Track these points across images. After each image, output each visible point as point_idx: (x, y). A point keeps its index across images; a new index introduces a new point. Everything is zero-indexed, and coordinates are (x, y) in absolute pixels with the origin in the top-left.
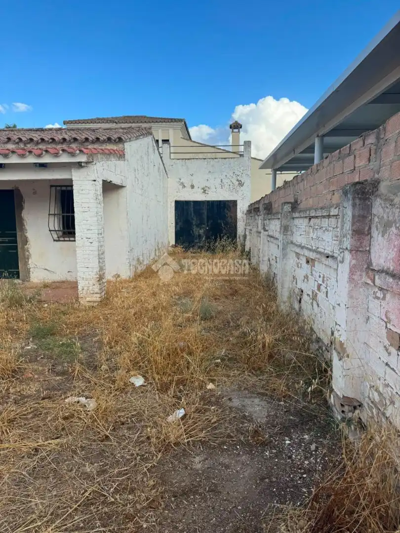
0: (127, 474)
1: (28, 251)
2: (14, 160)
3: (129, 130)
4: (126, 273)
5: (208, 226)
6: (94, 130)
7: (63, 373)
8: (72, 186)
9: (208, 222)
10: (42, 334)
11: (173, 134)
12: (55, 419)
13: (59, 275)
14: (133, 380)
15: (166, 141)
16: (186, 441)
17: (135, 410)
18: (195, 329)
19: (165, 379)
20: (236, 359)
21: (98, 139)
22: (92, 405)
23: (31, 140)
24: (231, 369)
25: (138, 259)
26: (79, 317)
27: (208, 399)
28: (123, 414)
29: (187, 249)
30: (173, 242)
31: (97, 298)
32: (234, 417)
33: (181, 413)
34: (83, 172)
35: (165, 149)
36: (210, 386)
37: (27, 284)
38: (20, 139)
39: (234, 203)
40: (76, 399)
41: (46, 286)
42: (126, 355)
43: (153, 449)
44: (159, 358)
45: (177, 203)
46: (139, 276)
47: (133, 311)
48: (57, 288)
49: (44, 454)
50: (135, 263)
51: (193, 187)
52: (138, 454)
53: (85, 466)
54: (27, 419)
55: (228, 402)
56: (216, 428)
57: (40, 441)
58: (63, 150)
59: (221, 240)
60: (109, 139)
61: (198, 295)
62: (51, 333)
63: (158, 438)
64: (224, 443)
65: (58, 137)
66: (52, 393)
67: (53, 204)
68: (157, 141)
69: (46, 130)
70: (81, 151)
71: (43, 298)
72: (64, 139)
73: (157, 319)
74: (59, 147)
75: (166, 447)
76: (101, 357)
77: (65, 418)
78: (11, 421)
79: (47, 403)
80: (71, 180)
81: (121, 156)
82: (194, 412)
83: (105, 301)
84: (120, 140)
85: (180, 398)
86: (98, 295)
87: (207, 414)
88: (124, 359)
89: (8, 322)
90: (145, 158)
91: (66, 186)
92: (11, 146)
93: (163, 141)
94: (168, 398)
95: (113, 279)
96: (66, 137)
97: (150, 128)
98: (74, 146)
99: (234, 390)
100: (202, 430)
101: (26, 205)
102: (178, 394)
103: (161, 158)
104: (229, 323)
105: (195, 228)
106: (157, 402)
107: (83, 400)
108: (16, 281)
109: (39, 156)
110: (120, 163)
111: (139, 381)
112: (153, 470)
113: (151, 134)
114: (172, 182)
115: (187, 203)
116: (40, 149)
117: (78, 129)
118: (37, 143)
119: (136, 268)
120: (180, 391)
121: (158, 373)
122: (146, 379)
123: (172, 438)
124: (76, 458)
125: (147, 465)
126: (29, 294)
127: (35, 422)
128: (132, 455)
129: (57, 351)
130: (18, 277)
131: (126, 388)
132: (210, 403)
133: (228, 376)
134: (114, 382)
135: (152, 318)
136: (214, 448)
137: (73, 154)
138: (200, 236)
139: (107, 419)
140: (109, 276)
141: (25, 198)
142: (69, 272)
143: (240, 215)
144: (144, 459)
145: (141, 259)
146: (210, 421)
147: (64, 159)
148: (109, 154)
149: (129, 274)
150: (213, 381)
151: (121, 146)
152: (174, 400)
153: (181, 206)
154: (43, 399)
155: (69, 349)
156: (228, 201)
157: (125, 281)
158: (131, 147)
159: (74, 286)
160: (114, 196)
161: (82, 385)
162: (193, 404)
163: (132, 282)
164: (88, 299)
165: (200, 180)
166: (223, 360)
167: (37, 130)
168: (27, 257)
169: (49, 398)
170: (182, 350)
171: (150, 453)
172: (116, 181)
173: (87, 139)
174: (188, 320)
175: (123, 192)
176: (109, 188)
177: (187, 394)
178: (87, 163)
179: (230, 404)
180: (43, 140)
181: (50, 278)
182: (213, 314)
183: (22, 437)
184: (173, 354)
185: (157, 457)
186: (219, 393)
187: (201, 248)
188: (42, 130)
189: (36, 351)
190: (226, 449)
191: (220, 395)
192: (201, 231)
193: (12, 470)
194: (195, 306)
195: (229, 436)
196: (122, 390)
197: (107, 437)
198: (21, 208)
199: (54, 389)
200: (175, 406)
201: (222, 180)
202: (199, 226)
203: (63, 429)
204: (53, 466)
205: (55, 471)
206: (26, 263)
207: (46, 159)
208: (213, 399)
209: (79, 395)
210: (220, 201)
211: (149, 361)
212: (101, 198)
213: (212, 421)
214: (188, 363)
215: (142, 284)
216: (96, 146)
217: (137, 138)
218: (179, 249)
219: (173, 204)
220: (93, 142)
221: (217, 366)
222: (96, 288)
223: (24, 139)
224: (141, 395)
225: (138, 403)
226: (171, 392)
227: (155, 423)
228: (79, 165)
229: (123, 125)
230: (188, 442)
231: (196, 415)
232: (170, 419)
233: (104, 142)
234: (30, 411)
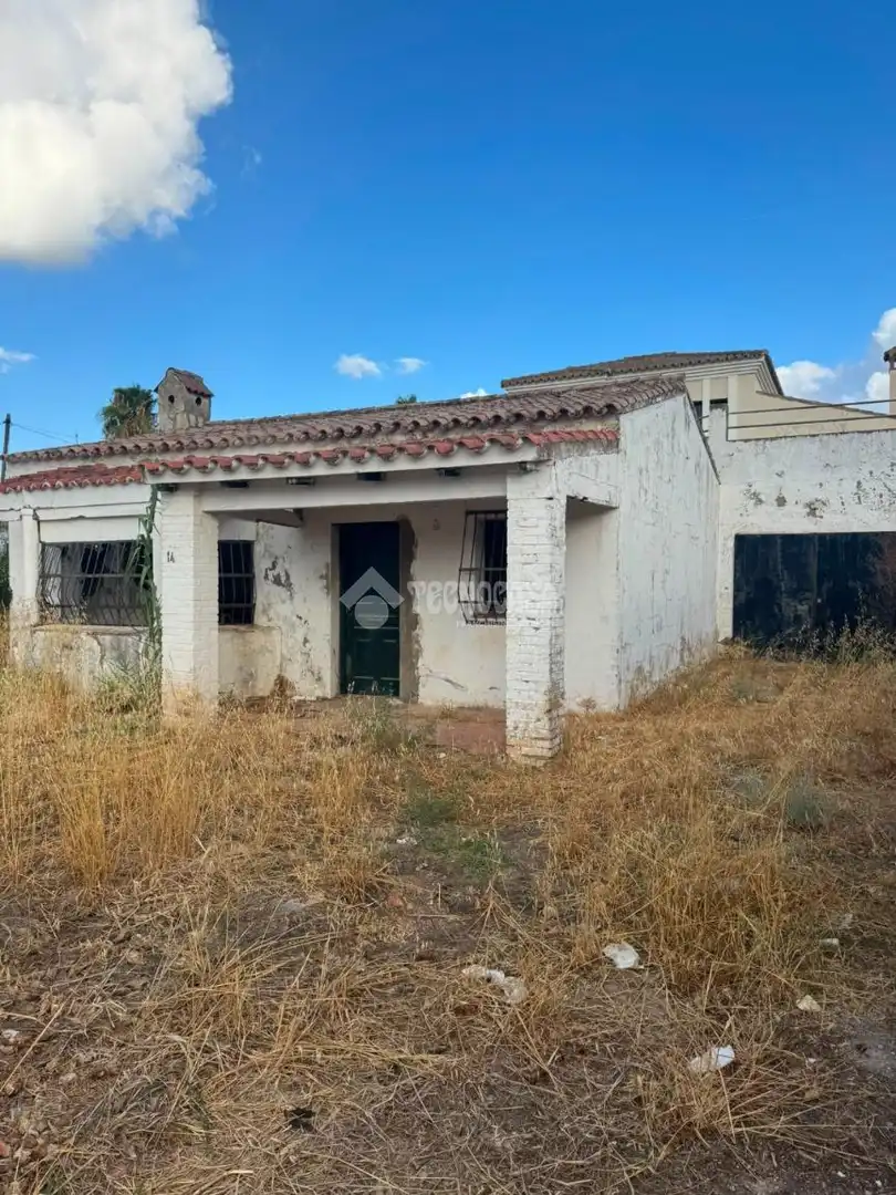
0: (583, 1176)
1: (418, 642)
2: (401, 464)
3: (630, 389)
4: (609, 699)
5: (819, 595)
6: (558, 395)
7: (465, 908)
8: (505, 511)
9: (820, 583)
10: (434, 815)
11: (738, 386)
12: (438, 1008)
13: (473, 694)
14: (610, 951)
15: (719, 403)
16: (733, 1130)
17: (613, 1025)
18: (775, 849)
19: (691, 964)
20: (883, 944)
21: (564, 412)
22: (516, 992)
23: (436, 423)
24: (867, 967)
25: (640, 670)
26: (503, 787)
27: (796, 1037)
28: (582, 1028)
29: (760, 647)
30: (727, 630)
31: (543, 749)
32: (870, 1098)
33: (725, 1055)
34: (528, 482)
35: (713, 420)
36: (807, 1003)
37: (411, 708)
38: (416, 424)
40: (485, 972)
41: (446, 714)
42: (599, 888)
43: (647, 1130)
44: (675, 913)
45: (742, 542)
46: (640, 708)
47: (619, 787)
48: (467, 720)
49: (410, 1081)
50: (630, 676)
51: (781, 501)
52: (611, 1135)
53: (490, 1131)
54: (384, 996)
55: (856, 1054)
56: (813, 1116)
57: (406, 1050)
58: (493, 441)
59: (853, 632)
60: (587, 410)
61: (785, 765)
62: (447, 815)
63: (660, 1106)
64: (835, 1161)
65: (487, 414)
66: (440, 949)
67: (469, 546)
68: (698, 405)
69: (466, 402)
70: (526, 439)
71: (438, 738)
72: (497, 418)
73: (677, 815)
74: (486, 434)
75: (682, 1133)
76: (544, 882)
77: (459, 1011)
78: (354, 994)
79: (427, 970)
80: (504, 500)
81: (611, 443)
82: (758, 1062)
83: (560, 760)
84: (611, 410)
85: (723, 1018)
86: (547, 744)
87: (795, 1073)
88: (595, 899)
89: (370, 784)
90: (666, 443)
91: (496, 512)
92: (399, 439)
93: (712, 402)
94: (695, 1011)
95: (581, 711)
96: (502, 413)
97: (681, 379)
98: (515, 430)
99: (873, 1027)
100: (777, 1112)
101: (419, 551)
102: (720, 1006)
103: (705, 440)
104: (868, 845)
105: (784, 600)
106: (666, 1016)
107: (499, 976)
108: (394, 701)
109: (447, 454)
110: (612, 457)
111: (626, 958)
112: (646, 1183)
113: (683, 390)
114: (730, 494)
115: (766, 540)
116: (449, 441)
117: (527, 395)
118: (447, 429)
119: (633, 690)
120: (725, 1002)
121: (672, 946)
122: (642, 954)
123: (698, 1115)
124: (475, 1110)
125: (631, 1166)
126: (413, 727)
127: (400, 1006)
128: (598, 1133)
129: (454, 857)
130: (396, 694)
131: (593, 967)
132: (802, 1045)
133: (860, 986)
134: (568, 948)
135: (664, 808)
136: (810, 1167)
137: (509, 448)
138: (798, 619)
139: (546, 1031)
140: (572, 704)
141: (419, 539)
142: (491, 688)
144: (631, 1154)
145: (647, 668)
146: (803, 1093)
147: (495, 458)
148: (583, 442)
149: (616, 700)
150: (815, 992)
151: (611, 422)
152: (709, 1021)
153: (750, 550)
154: (420, 958)
155: (479, 856)
156: (876, 534)
157: (608, 717)
158: (635, 425)
159: (498, 717)
160: (588, 531)
161: (502, 943)
162: (758, 1040)
163: (623, 720)
164: (525, 750)
165: (801, 487)
166: (845, 941)
167: (450, 404)
168: (414, 653)
169: (432, 959)
170: (734, 900)
171: (640, 1138)
172: (596, 495)
173: (541, 414)
174: (755, 826)
175: (611, 521)
176: (581, 512)
177: (742, 1012)
178: (537, 463)
179: (862, 1062)
180: (456, 421)
181: (455, 699)
182: (825, 820)
183: (372, 1034)
184: (711, 905)
185: (657, 1154)
186: (832, 1025)
187: (801, 647)
188: (458, 403)
189: (414, 850)
190: (843, 1180)
191: (832, 1032)
192: (803, 608)
193: (347, 1102)
194: (777, 793)
195: (852, 1147)
196: (585, 971)
197: (544, 1074)
198: (411, 557)
199: (442, 940)
200: (712, 1036)
201: (859, 483)
202: (794, 594)
203: (453, 1035)
204: (427, 1113)
205: (429, 1126)
206: (413, 667)
207: (460, 460)
208: (813, 1038)
209: (491, 965)
210: (855, 535)
211: (650, 911)
212: (562, 534)
213: (808, 1096)
214: (750, 934)
215: (645, 727)
216: (558, 427)
217: (650, 401)
218: (740, 650)
219: (731, 544)
220: (554, 419)
221: (829, 955)
222: (544, 728)
223: (423, 423)
224: (629, 991)
225: (622, 1010)
226: (702, 998)
227: (658, 1066)
228: (522, 469)
229: (620, 378)
230: (739, 1136)
231: (765, 1071)
232: (697, 1064)
233: (577, 417)
234: (391, 980)
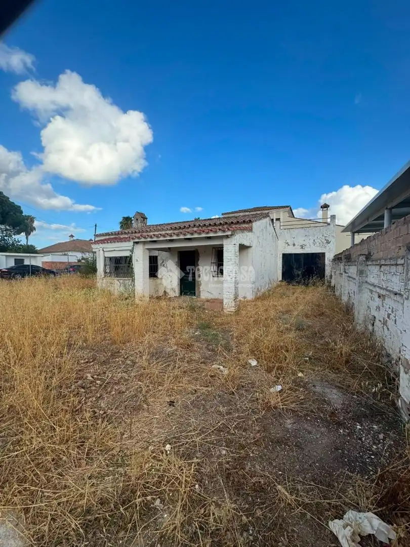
0: (243, 419)
1: (200, 282)
2: (196, 236)
3: (255, 216)
4: (250, 296)
5: (304, 269)
6: (236, 217)
7: (213, 350)
8: (223, 248)
9: (304, 266)
10: (205, 327)
11: (283, 215)
12: (206, 376)
13: (215, 295)
14: (250, 361)
15: (278, 219)
16: (281, 407)
17: (251, 380)
18: (292, 335)
19: (271, 365)
20: (320, 359)
21: (238, 222)
22: (226, 372)
23: (205, 225)
24: (315, 366)
25: (258, 289)
26: (222, 320)
27: (298, 383)
28: (243, 381)
29: (289, 283)
30: (280, 278)
31: (233, 309)
32: (317, 399)
33: (279, 388)
34: (229, 240)
35: (277, 224)
36: (300, 374)
37: (198, 299)
38: (200, 225)
39: (323, 254)
40: (218, 367)
41: (208, 301)
42: (247, 345)
43: (259, 407)
44: (266, 351)
45: (284, 255)
46: (258, 299)
47: (252, 319)
48: (214, 302)
49: (199, 394)
50: (256, 290)
51: (294, 245)
52: (250, 408)
53: (219, 407)
54: (192, 373)
55: (313, 387)
56: (302, 404)
57: (198, 386)
58: (219, 229)
59: (312, 278)
60: (244, 221)
61: (295, 313)
62: (208, 327)
63: (263, 400)
64: (307, 415)
65: (218, 222)
66: (206, 360)
67: (213, 257)
68: (272, 220)
69: (213, 219)
70: (228, 229)
71: (205, 307)
72: (221, 223)
73: (267, 326)
74: (217, 228)
75: (268, 407)
76: (233, 344)
77: (211, 376)
78: (185, 372)
79: (203, 366)
80: (222, 245)
81: (251, 230)
82: (288, 390)
83: (237, 312)
84: (250, 221)
85: (279, 378)
86: (234, 308)
87: (298, 392)
88: (246, 348)
89: (187, 319)
90: (265, 230)
91: (221, 248)
92: (195, 229)
93: (276, 219)
94: (272, 377)
95: (242, 299)
96: (222, 222)
97: (268, 213)
98: (225, 226)
99: (317, 381)
100: (292, 403)
101: (200, 258)
102: (278, 375)
103: (274, 229)
104: (316, 334)
105: (295, 270)
106: (264, 378)
107: (221, 367)
108: (194, 297)
109: (208, 233)
110: (250, 233)
111: (254, 363)
112: (259, 420)
113: (269, 216)
114: (281, 243)
115: (291, 255)
116: (209, 229)
117: (228, 217)
118: (208, 226)
119: (257, 294)
120: (279, 374)
121: (266, 360)
122: (258, 362)
123: (273, 402)
124: (215, 402)
125: (255, 416)
126: (199, 304)
127: (195, 375)
128: (247, 407)
129: (210, 337)
130: (195, 295)
131: (246, 366)
132: (299, 385)
133: (314, 370)
134: (239, 360)
135: (264, 326)
136: (301, 416)
137: (224, 231)
138: (298, 275)
139: (234, 382)
140: (240, 298)
141: (200, 255)
142: (219, 294)
143: (327, 262)
144: (255, 413)
145: (260, 288)
146: (299, 398)
147: (220, 234)
148: (243, 230)
149: (252, 297)
150: (302, 372)
151: (250, 224)
152: (275, 379)
153: (287, 258)
154: (201, 363)
155: (216, 337)
156: (319, 253)
157: (250, 301)
158: (256, 225)
159: (221, 302)
160: (245, 252)
161: (222, 359)
162: (288, 384)
163: (253, 302)
164: (228, 310)
165: (300, 241)
166: (310, 359)
167: (208, 219)
168: (199, 285)
169: (204, 363)
170: (282, 347)
171: (258, 409)
172: (246, 243)
173: (232, 223)
174: (287, 329)
175: (250, 250)
176: (243, 248)
177: (284, 377)
178: (231, 235)
179: (315, 390)
180: (210, 224)
181: (210, 297)
182: (305, 327)
183: (189, 382)
184: (276, 350)
185: (262, 413)
186: (307, 380)
187: (299, 283)
188: (211, 219)
189: (200, 336)
190: (310, 420)
191: (307, 382)
192: (300, 272)
193: (183, 399)
194: (293, 320)
195: (312, 411)
196: (244, 366)
197: (233, 393)
198: (198, 260)
199: (207, 358)
200: (276, 383)
201: (314, 240)
202: (298, 269)
203: (210, 383)
204: (203, 402)
205: (204, 405)
206: (199, 288)
207: (211, 235)
208: (302, 384)
209: (219, 364)
210: (313, 254)
211: (260, 351)
212: (238, 253)
213: (301, 398)
214: (286, 357)
215: (259, 303)
216: (237, 226)
217: (260, 219)
218: (284, 283)
219: (281, 256)
220: (236, 224)
221: (306, 362)
222: (233, 304)
223: (201, 225)
224: (255, 371)
225: (254, 376)
226: (274, 373)
227: (262, 390)
228: (227, 237)
229: (252, 213)
230: (283, 408)
231: (289, 392)
232: (272, 390)
233: (241, 223)
234: (194, 368)
